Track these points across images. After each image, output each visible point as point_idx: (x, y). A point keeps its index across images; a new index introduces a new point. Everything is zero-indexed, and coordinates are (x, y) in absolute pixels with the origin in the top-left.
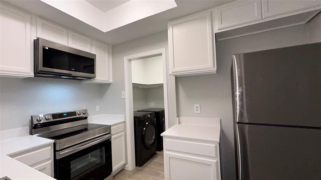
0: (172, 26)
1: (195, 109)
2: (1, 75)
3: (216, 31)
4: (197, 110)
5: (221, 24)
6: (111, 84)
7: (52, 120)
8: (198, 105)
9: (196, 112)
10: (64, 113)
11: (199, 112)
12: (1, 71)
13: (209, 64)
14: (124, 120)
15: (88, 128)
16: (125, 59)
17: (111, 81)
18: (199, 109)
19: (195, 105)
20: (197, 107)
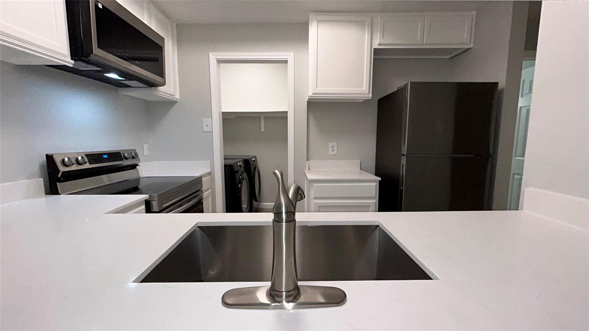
0: (317, 21)
1: (330, 149)
2: (1, 45)
3: (376, 46)
4: (333, 151)
5: (383, 38)
6: (177, 102)
7: (87, 166)
8: (335, 144)
9: (331, 153)
10: (105, 154)
11: (335, 152)
12: (3, 34)
13: (364, 89)
14: (208, 170)
15: (139, 187)
16: (213, 57)
17: (177, 96)
18: (335, 148)
19: (331, 144)
20: (333, 147)
